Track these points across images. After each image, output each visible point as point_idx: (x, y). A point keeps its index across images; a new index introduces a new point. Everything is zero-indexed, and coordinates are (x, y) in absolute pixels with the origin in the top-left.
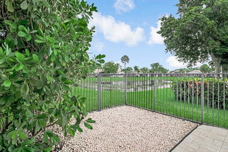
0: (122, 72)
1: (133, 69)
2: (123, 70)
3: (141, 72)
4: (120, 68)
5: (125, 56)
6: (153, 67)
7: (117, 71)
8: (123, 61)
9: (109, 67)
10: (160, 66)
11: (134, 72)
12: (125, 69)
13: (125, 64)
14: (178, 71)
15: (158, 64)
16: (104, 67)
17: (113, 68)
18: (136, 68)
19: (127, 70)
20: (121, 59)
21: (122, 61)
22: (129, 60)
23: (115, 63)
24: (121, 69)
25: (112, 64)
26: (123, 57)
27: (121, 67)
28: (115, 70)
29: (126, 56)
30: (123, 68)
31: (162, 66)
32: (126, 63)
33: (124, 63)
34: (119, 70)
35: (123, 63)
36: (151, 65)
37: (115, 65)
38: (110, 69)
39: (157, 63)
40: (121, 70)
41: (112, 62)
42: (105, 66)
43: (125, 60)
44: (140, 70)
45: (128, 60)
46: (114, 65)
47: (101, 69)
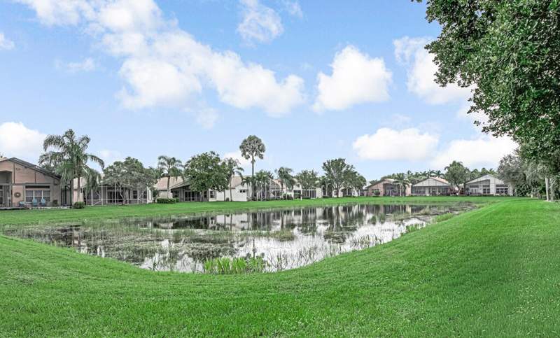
0: (245, 184)
1: (276, 176)
2: (248, 180)
3: (298, 186)
4: (237, 175)
5: (253, 139)
6: (329, 170)
7: (229, 181)
8: (247, 153)
9: (202, 171)
10: (348, 167)
11: (279, 184)
12: (253, 177)
13: (253, 162)
14: (393, 180)
15: (343, 163)
16: (187, 172)
17: (217, 173)
18: (284, 174)
19: (259, 179)
20: (241, 147)
21: (244, 154)
22: (263, 150)
23: (222, 158)
24: (241, 176)
25: (213, 162)
26: (245, 141)
27: (240, 171)
28: (223, 180)
29: (255, 137)
30: (247, 173)
31: (352, 167)
32: (256, 158)
33: (251, 159)
34: (235, 180)
35: (247, 158)
36: (324, 164)
37: (224, 163)
38: (208, 176)
39: (340, 160)
40: (240, 179)
41: (214, 157)
42: (192, 166)
43: (254, 149)
44: (295, 180)
45: (261, 151)
46: (219, 164)
47: (179, 178)
